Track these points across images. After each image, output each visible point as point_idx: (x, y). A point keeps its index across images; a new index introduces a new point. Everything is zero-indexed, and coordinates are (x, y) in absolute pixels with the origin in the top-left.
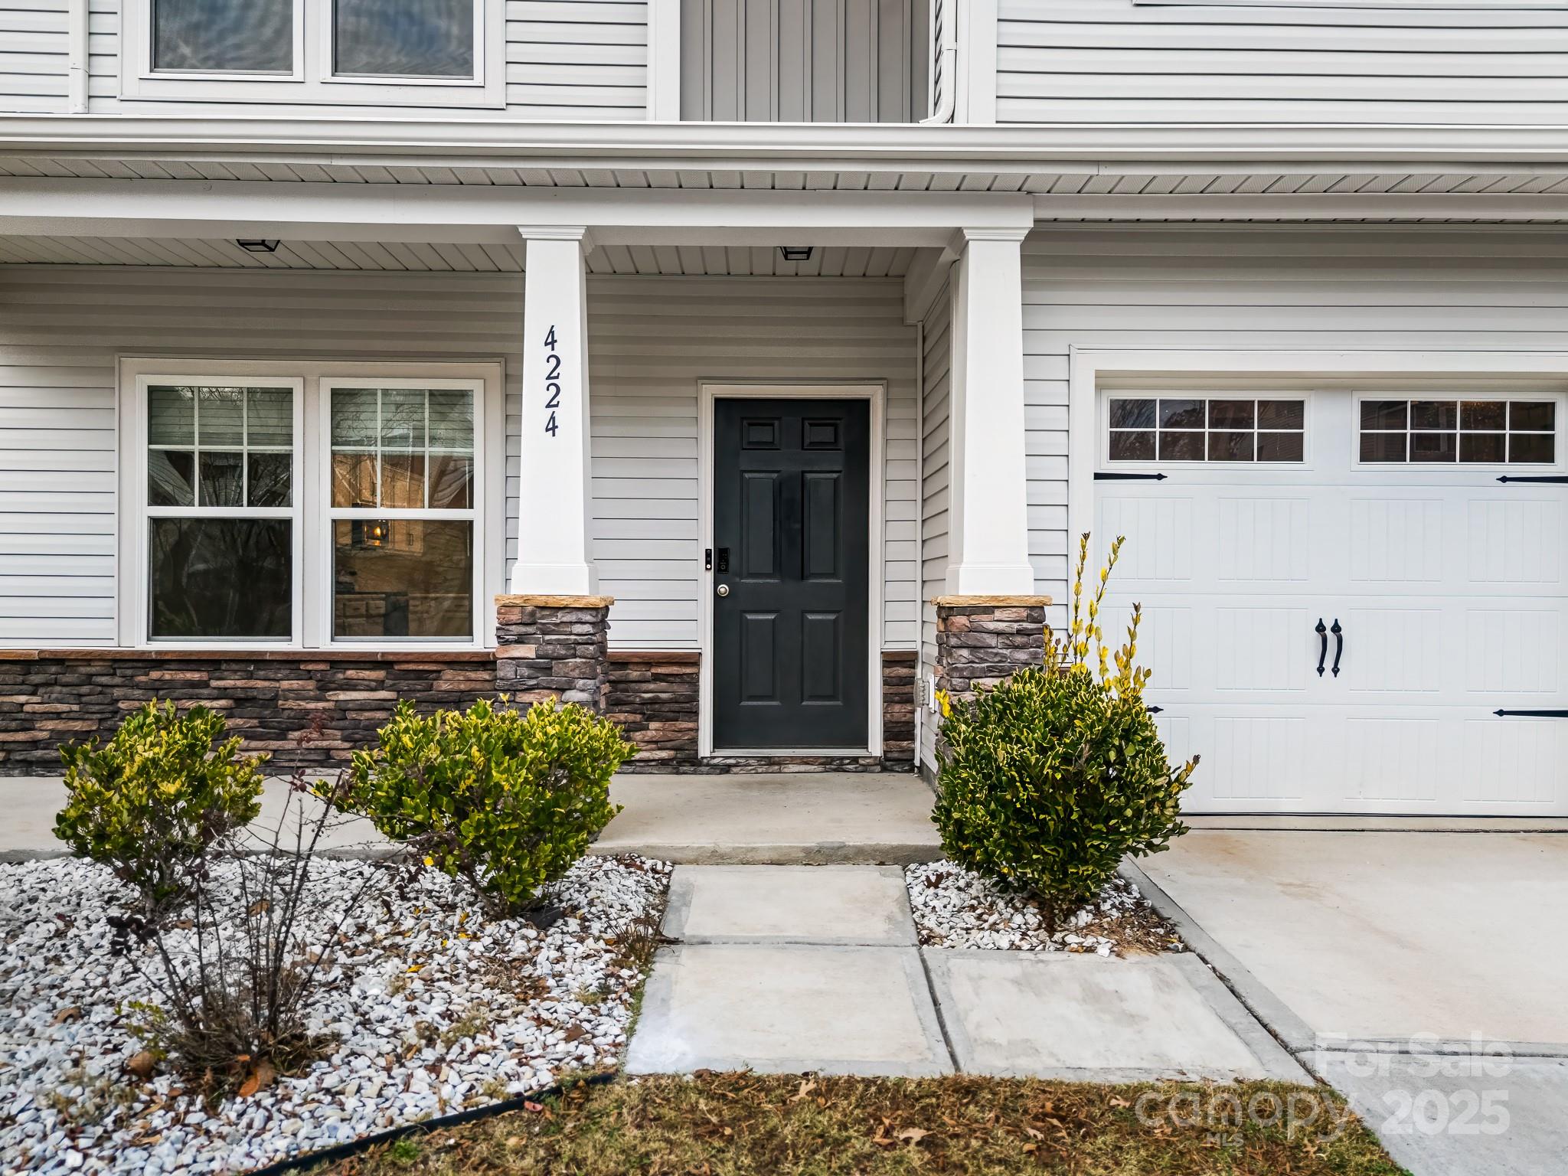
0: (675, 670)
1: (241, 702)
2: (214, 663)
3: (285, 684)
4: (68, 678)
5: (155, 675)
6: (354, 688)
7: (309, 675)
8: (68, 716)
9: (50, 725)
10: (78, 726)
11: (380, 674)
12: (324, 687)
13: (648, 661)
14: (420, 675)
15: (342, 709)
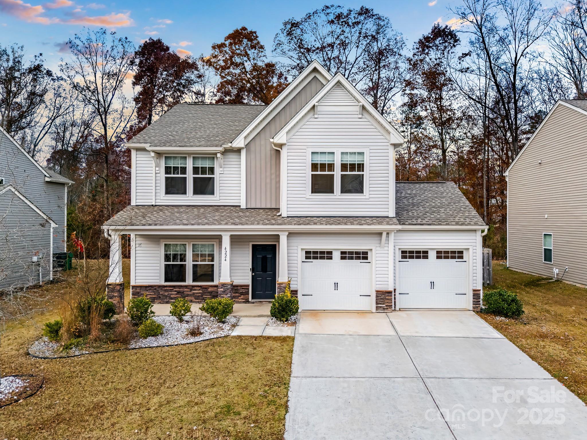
0: (245, 287)
1: (178, 292)
2: (174, 287)
3: (185, 290)
4: (153, 289)
5: (165, 288)
6: (196, 290)
7: (189, 288)
8: (153, 295)
9: (150, 296)
10: (154, 296)
11: (200, 288)
12: (191, 290)
13: (241, 286)
14: (206, 288)
15: (194, 293)
